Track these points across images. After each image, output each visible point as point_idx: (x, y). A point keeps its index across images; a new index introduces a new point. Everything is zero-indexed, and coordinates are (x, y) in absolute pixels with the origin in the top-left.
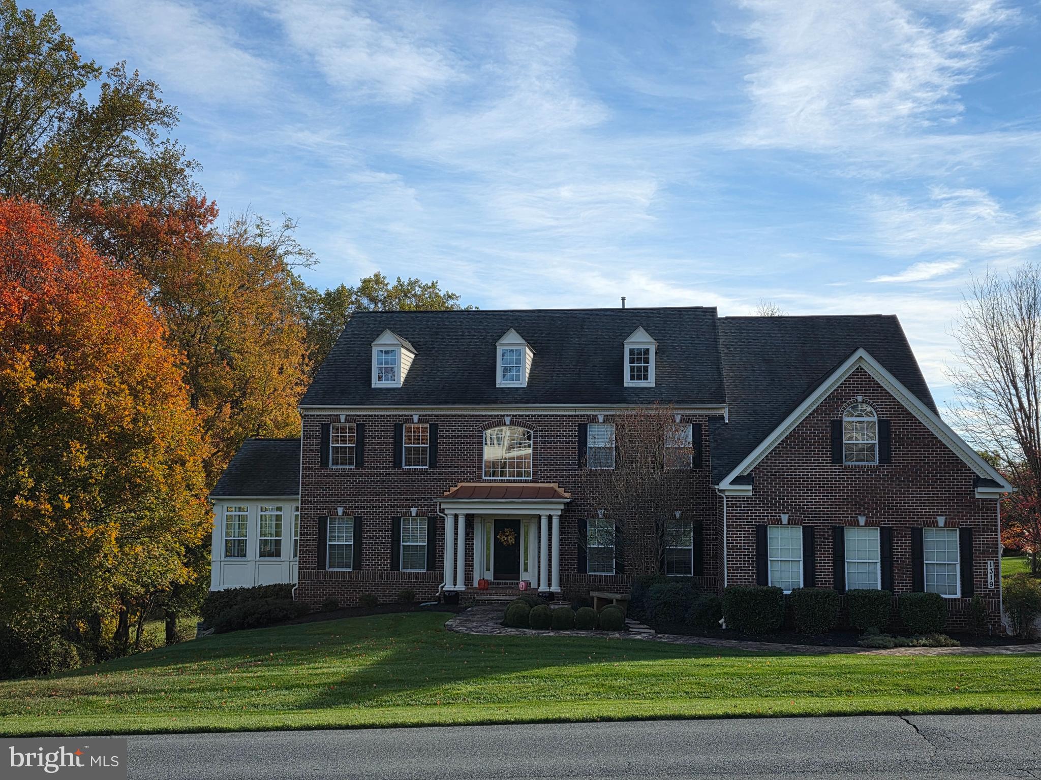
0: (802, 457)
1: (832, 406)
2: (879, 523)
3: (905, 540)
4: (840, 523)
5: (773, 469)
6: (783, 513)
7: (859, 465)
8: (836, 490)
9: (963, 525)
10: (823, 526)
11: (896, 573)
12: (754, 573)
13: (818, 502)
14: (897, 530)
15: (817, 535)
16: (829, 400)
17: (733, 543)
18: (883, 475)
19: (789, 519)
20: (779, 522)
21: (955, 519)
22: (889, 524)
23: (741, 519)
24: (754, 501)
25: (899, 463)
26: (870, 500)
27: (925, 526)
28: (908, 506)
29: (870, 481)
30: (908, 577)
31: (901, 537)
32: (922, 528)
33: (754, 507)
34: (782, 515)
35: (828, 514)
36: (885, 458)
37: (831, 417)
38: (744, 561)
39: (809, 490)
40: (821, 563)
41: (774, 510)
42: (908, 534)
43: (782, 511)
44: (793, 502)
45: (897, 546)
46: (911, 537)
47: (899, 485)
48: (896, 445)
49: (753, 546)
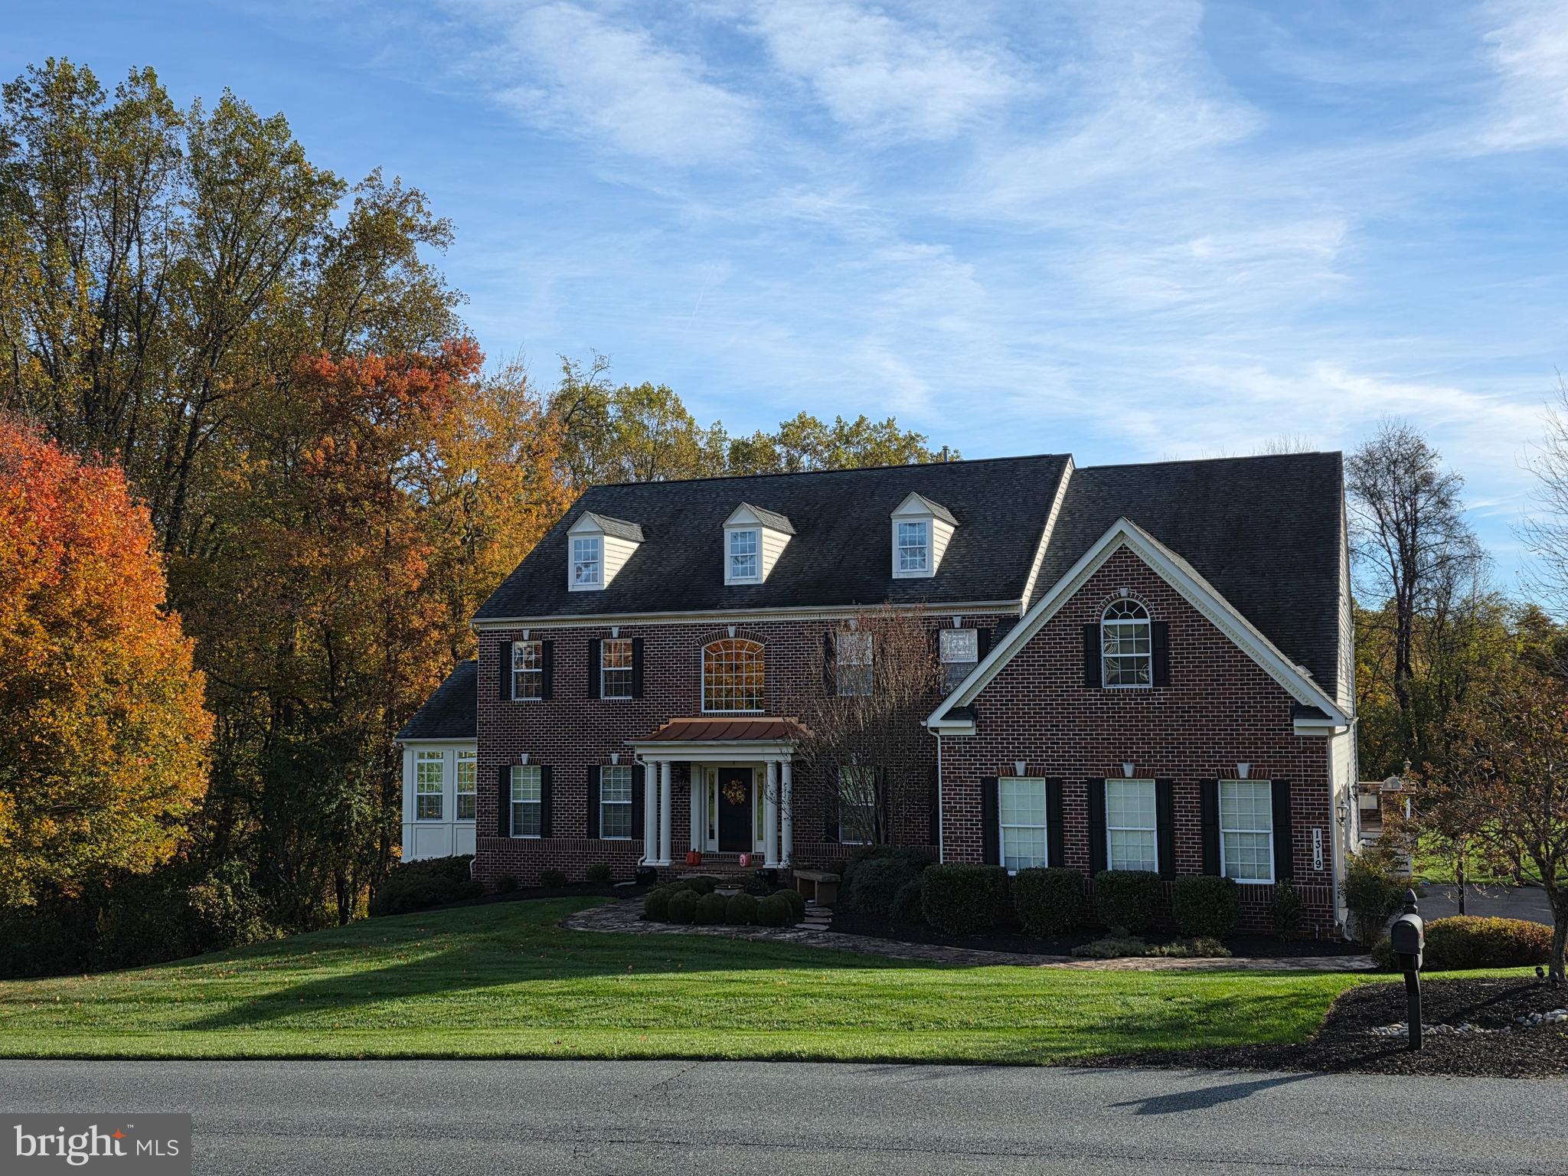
0: (1044, 678)
1: (1085, 603)
2: (1153, 773)
3: (1191, 798)
4: (1099, 774)
5: (1003, 696)
6: (1019, 760)
7: (1123, 689)
8: (1092, 726)
9: (1277, 776)
10: (1075, 778)
11: (1179, 847)
12: (980, 846)
13: (1066, 744)
14: (1180, 784)
15: (1065, 792)
16: (1081, 595)
17: (950, 803)
18: (1158, 703)
19: (1027, 769)
20: (1012, 773)
21: (1264, 766)
22: (1168, 775)
23: (960, 769)
24: (979, 743)
25: (1182, 685)
26: (1140, 739)
27: (1220, 778)
28: (1195, 748)
29: (1139, 713)
30: (1196, 852)
31: (1185, 793)
32: (1216, 781)
33: (979, 752)
34: (1016, 763)
35: (1081, 761)
36: (1162, 678)
37: (1084, 621)
38: (966, 829)
39: (1054, 726)
40: (1072, 831)
41: (1007, 756)
42: (1196, 789)
43: (1017, 756)
44: (1032, 743)
45: (1179, 807)
46: (1200, 793)
47: (1181, 717)
48: (1177, 658)
49: (977, 808)
